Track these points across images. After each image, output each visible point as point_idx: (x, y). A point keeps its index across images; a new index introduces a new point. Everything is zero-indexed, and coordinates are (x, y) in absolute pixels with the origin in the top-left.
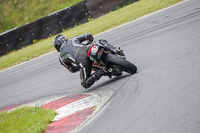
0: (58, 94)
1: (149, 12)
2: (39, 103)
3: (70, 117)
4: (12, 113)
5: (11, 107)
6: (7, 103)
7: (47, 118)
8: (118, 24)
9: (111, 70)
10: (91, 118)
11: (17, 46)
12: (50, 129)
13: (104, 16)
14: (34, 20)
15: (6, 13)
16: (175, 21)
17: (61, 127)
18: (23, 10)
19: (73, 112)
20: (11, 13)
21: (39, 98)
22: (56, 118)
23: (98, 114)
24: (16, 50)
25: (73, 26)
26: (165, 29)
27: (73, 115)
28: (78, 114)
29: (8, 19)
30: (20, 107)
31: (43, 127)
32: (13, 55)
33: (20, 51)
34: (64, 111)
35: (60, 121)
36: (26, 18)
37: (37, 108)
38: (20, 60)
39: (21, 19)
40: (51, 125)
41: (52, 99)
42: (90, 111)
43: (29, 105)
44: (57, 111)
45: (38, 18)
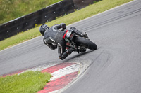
0: (53, 63)
1: (117, 5)
2: (40, 69)
3: (61, 78)
4: (20, 76)
5: (20, 71)
6: (17, 68)
7: (45, 79)
8: (95, 14)
9: (79, 48)
10: (76, 80)
11: (24, 29)
12: (47, 86)
13: (85, 8)
14: (36, 11)
15: (16, 6)
16: (136, 11)
17: (55, 85)
18: (28, 4)
19: (64, 75)
20: (20, 6)
21: (39, 65)
22: (52, 79)
23: (81, 77)
24: (24, 31)
25: (63, 15)
26: (129, 17)
27: (64, 77)
28: (67, 76)
29: (18, 10)
30: (26, 71)
31: (42, 85)
32: (21, 35)
33: (26, 32)
34: (57, 74)
35: (54, 81)
36: (30, 9)
37: (38, 72)
38: (26, 38)
39: (27, 10)
40: (48, 84)
41: (49, 66)
42: (75, 74)
43: (32, 70)
44: (52, 74)
45: (39, 10)
